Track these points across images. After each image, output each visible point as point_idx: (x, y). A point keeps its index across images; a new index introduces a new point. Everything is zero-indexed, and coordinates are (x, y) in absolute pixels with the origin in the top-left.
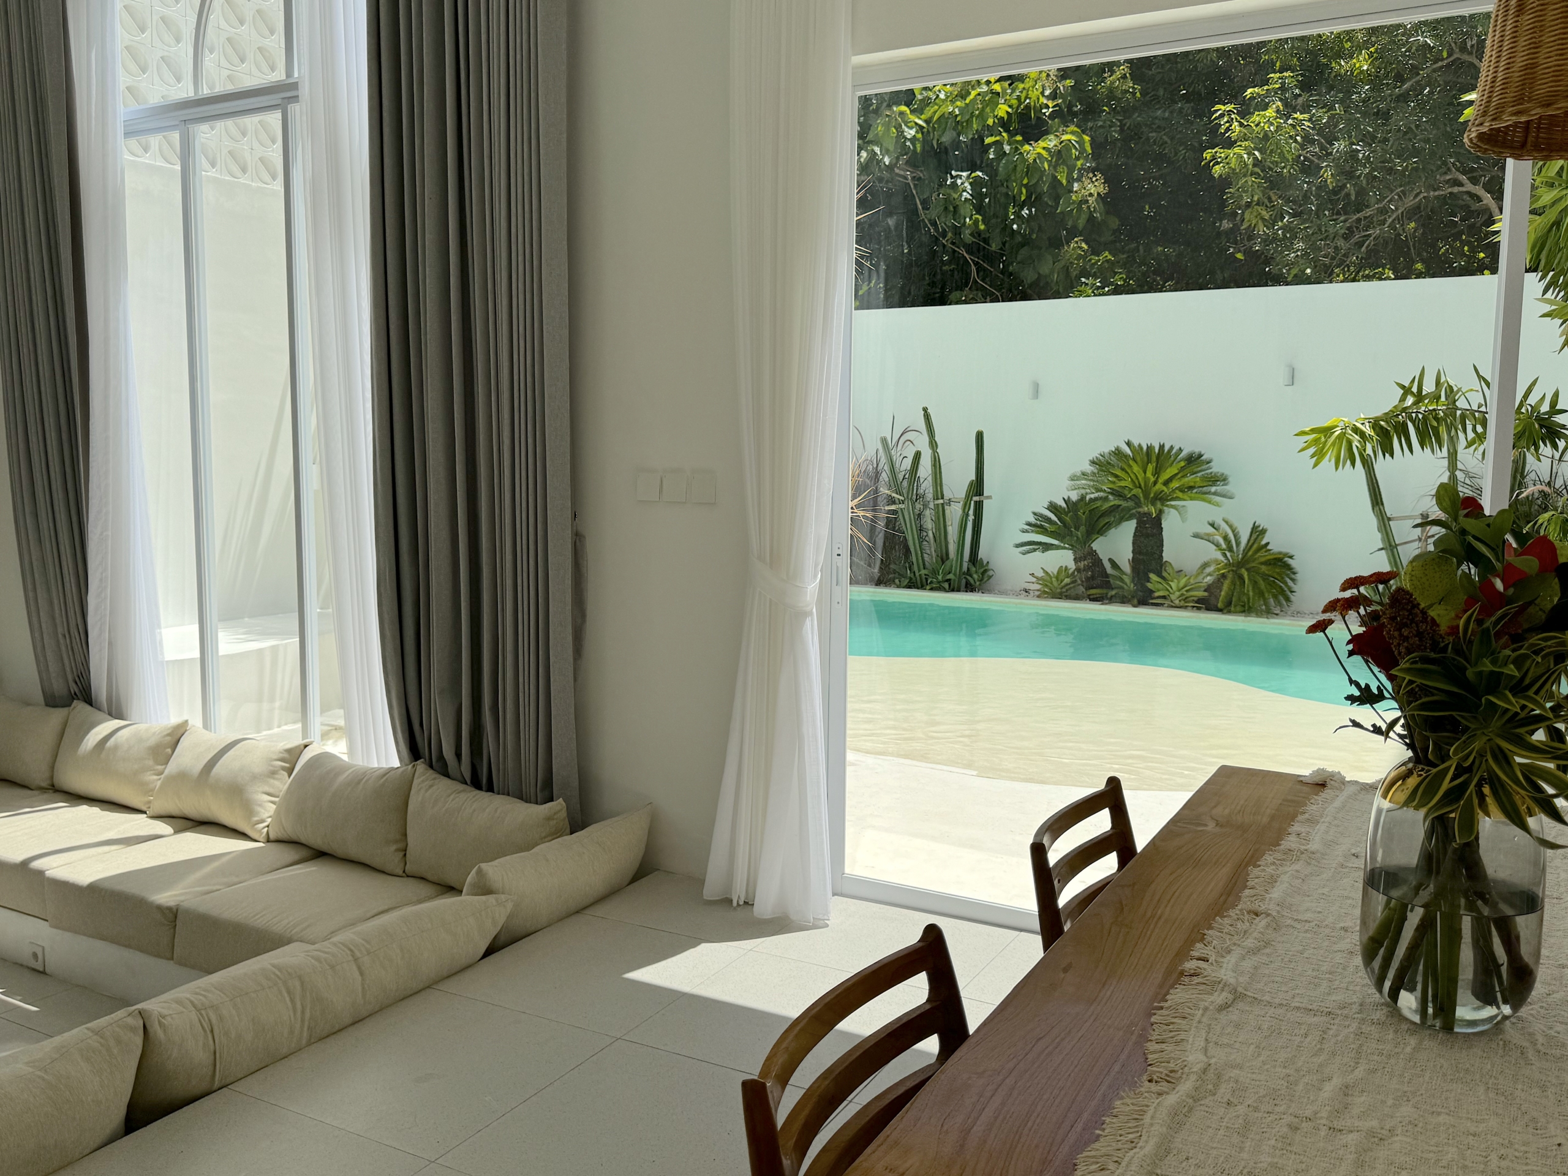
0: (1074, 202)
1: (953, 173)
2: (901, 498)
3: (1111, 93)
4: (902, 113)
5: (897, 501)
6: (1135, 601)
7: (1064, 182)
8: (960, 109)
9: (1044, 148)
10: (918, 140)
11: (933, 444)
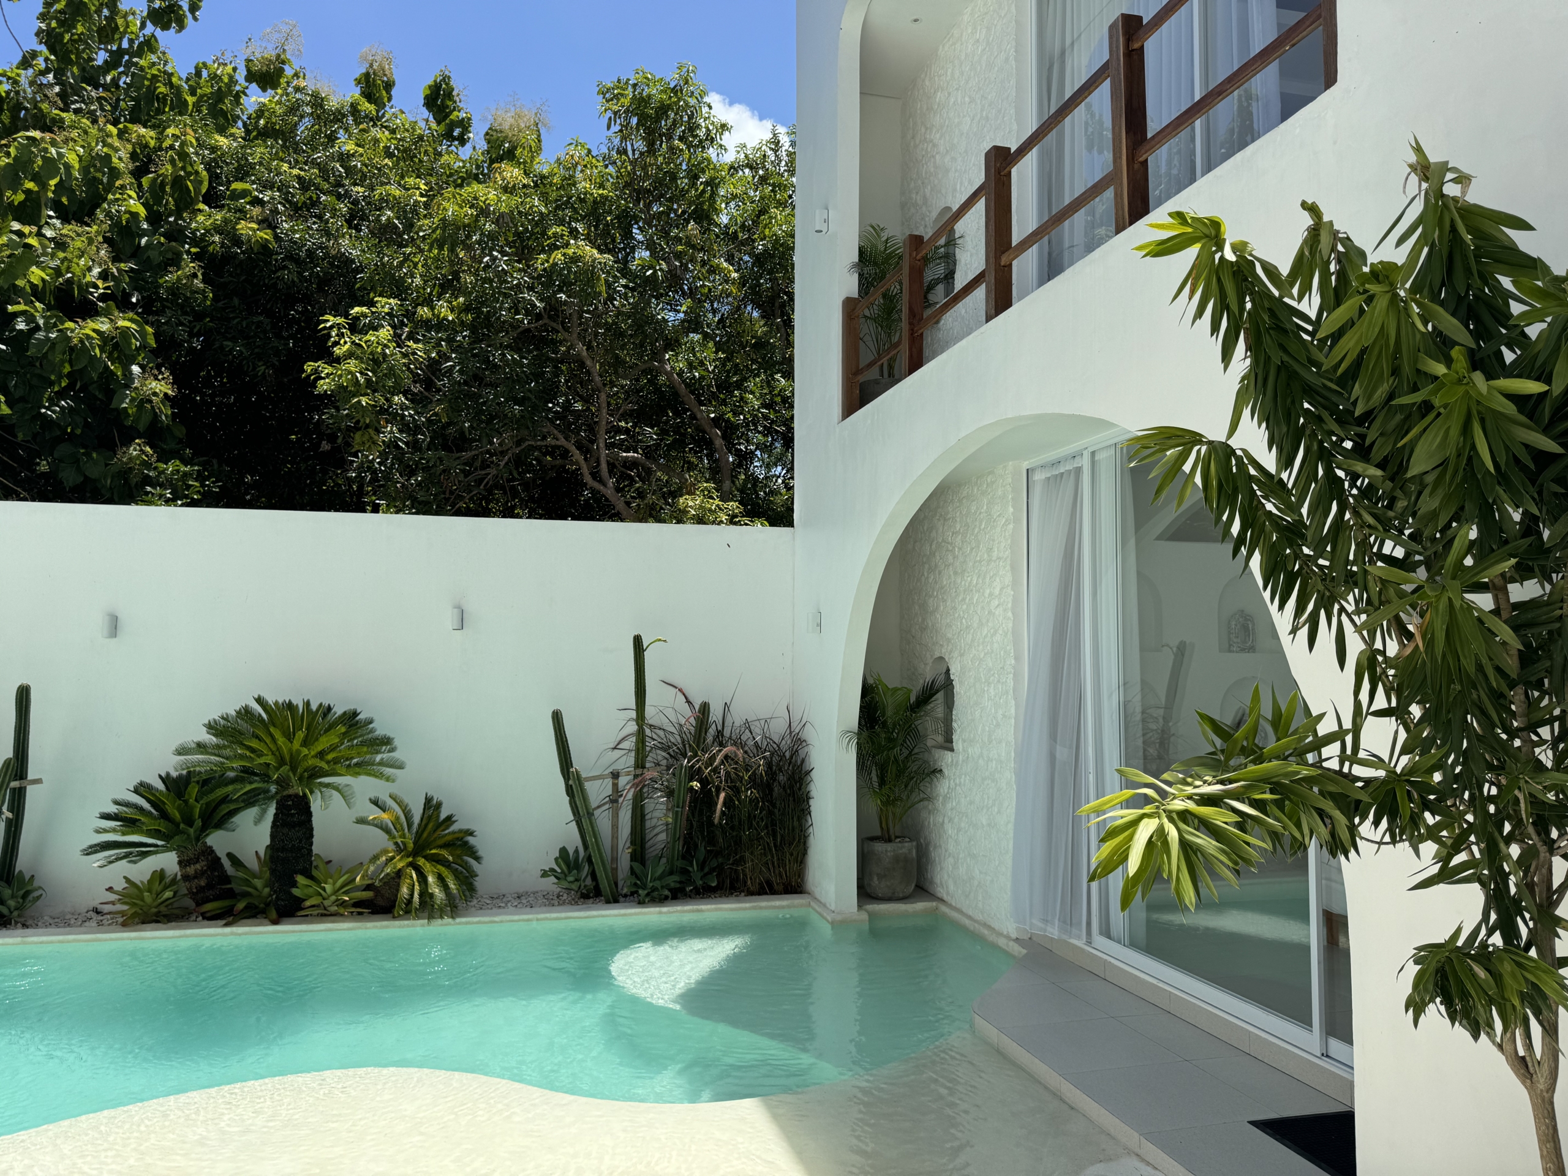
0: (133, 399)
7: (119, 374)
9: (94, 330)
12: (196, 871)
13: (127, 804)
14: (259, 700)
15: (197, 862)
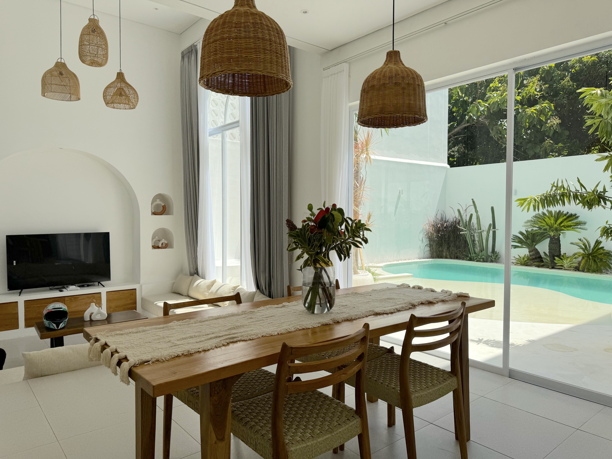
0: (548, 127)
1: (501, 120)
2: (466, 230)
3: (563, 88)
4: (479, 103)
5: (464, 231)
6: (551, 267)
7: (544, 120)
8: (500, 99)
9: (535, 110)
10: (486, 111)
11: (476, 211)
12: (532, 254)
13: (516, 236)
15: (532, 252)
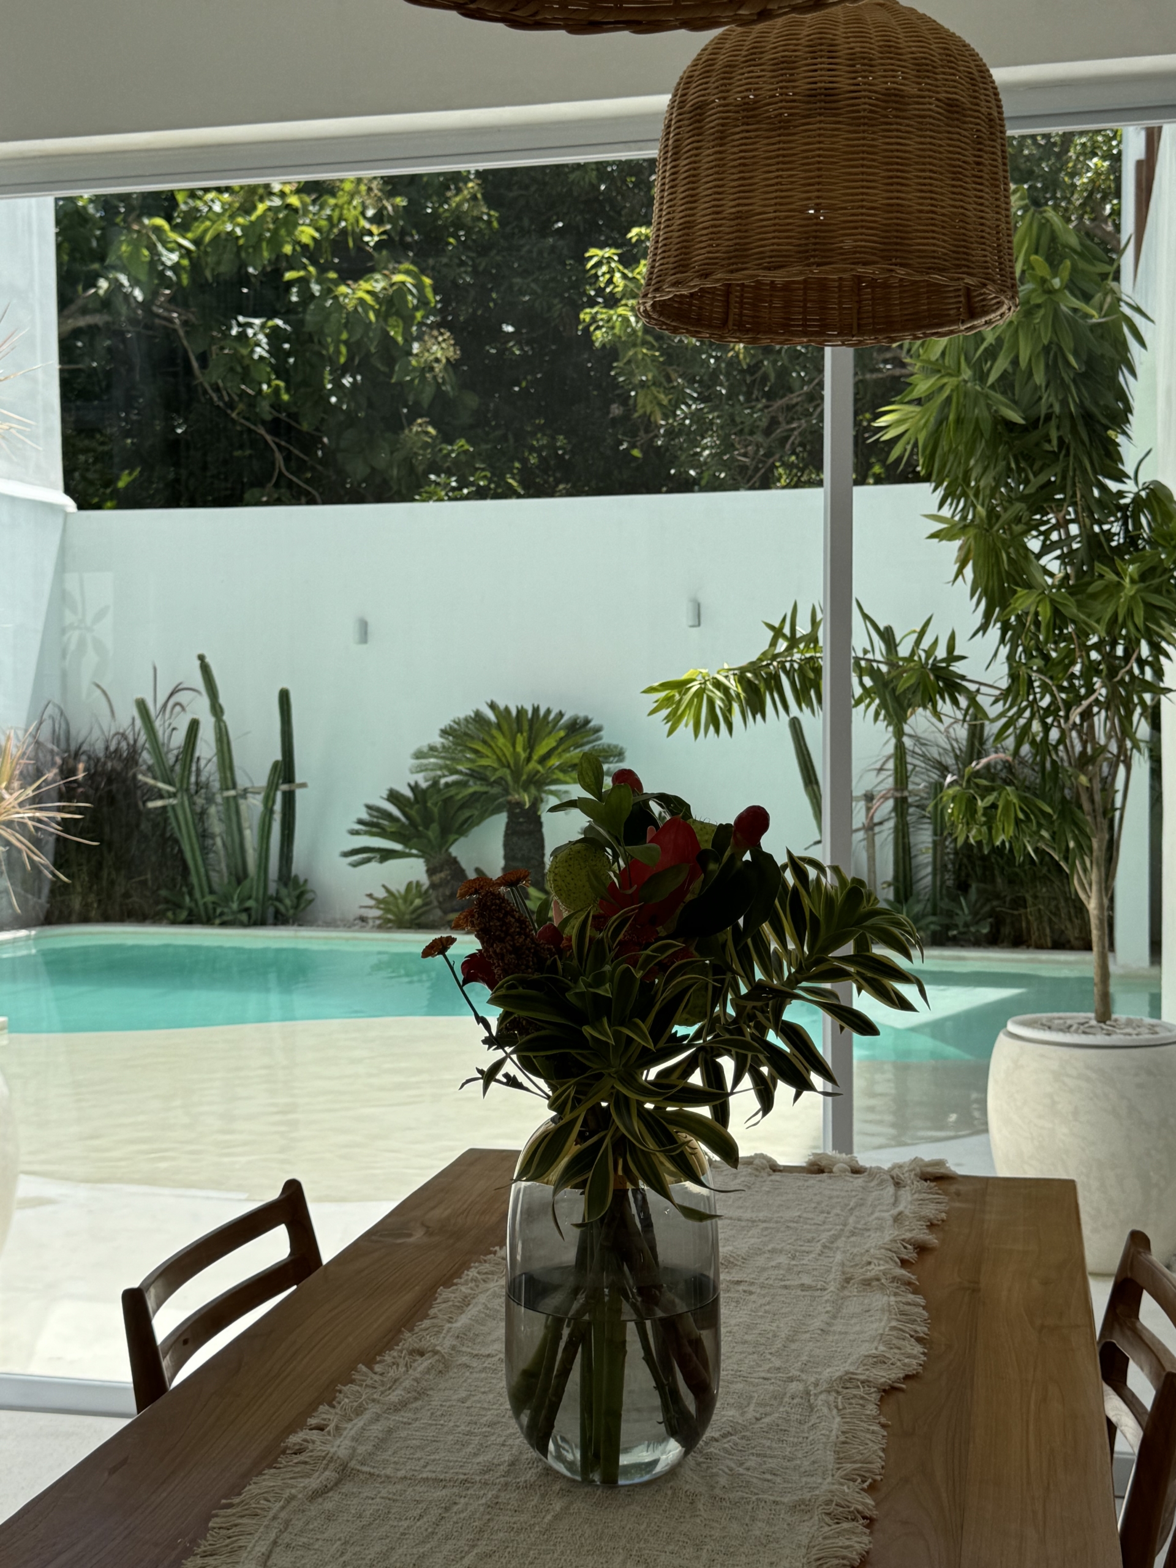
0: (414, 369)
1: (241, 319)
2: (171, 789)
3: (458, 221)
4: (157, 230)
5: (166, 795)
7: (400, 339)
8: (244, 228)
9: (368, 292)
10: (184, 268)
11: (217, 710)
12: (439, 879)
13: (376, 810)
14: (493, 706)
15: (441, 871)
